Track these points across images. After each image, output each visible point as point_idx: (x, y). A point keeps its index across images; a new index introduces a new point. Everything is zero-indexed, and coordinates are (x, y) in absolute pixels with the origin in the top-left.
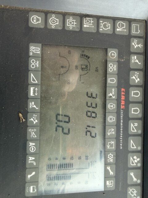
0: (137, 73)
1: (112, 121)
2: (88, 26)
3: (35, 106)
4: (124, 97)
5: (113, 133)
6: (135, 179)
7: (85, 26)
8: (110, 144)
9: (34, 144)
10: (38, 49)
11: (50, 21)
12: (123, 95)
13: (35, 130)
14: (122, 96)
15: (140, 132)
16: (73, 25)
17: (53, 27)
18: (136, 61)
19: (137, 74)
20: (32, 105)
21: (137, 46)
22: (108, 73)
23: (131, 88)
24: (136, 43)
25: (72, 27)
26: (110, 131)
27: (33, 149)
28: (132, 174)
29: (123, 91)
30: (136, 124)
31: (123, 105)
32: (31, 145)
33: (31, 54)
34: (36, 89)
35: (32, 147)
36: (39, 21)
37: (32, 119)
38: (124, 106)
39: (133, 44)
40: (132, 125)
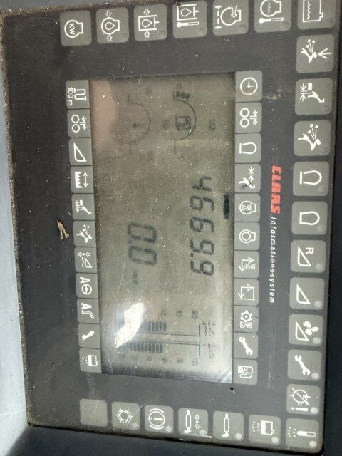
0: (314, 126)
1: (250, 240)
2: (186, 24)
3: (85, 209)
4: (278, 185)
5: (253, 267)
6: (306, 371)
7: (179, 25)
8: (245, 291)
9: (89, 280)
10: (83, 92)
11: (102, 26)
12: (277, 181)
13: (88, 254)
14: (273, 184)
15: (321, 267)
16: (152, 26)
17: (110, 40)
18: (311, 94)
19: (314, 128)
20: (79, 206)
21: (315, 55)
22: (237, 130)
23: (297, 165)
24: (311, 50)
25: (150, 32)
26: (245, 263)
27: (87, 289)
28: (299, 359)
29: (277, 173)
30: (311, 250)
31: (275, 205)
32: (82, 282)
33: (70, 104)
34: (85, 174)
35: (86, 285)
36: (80, 31)
37: (82, 234)
38: (278, 208)
39: (304, 52)
40: (299, 250)
